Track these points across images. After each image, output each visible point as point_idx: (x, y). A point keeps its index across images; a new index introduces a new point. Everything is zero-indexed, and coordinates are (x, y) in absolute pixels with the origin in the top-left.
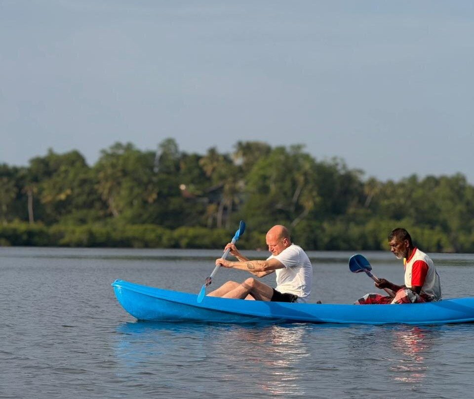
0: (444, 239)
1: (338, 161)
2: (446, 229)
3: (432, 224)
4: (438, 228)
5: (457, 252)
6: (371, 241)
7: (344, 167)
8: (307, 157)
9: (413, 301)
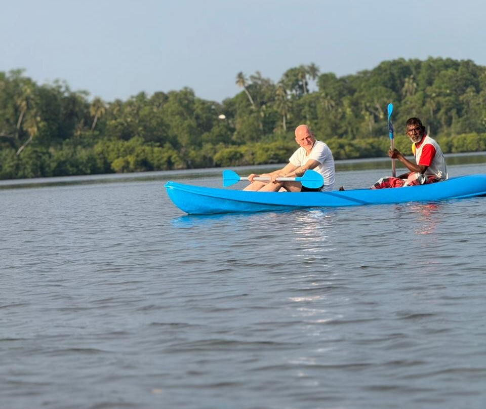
0: (174, 156)
1: (60, 83)
2: (175, 145)
3: (161, 141)
4: (168, 145)
5: (189, 167)
6: (99, 163)
7: (67, 89)
8: (28, 81)
9: (423, 183)
